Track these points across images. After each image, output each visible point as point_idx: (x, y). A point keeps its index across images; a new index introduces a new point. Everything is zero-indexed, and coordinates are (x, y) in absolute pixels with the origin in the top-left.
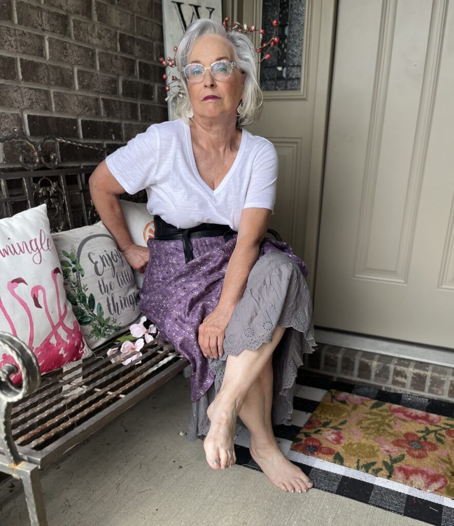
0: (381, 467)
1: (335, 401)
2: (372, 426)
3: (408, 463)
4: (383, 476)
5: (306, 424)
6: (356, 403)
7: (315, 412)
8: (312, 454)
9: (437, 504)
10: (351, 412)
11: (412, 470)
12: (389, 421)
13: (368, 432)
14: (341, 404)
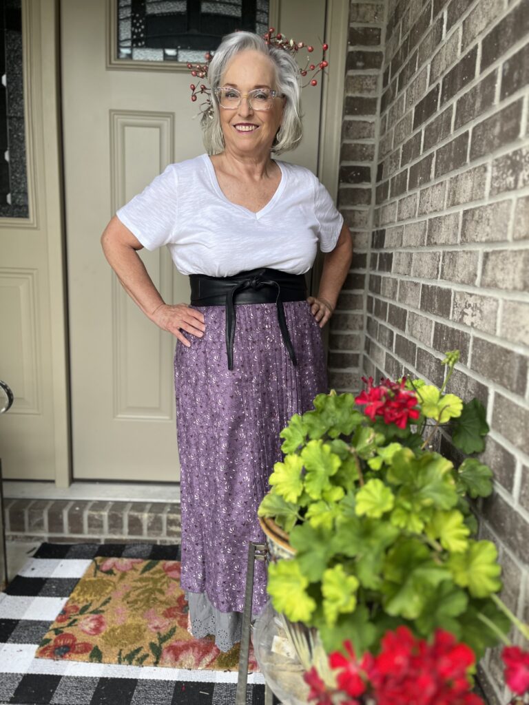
0: (147, 653)
1: (99, 574)
2: (142, 597)
3: (178, 637)
4: (149, 664)
5: (60, 615)
6: (124, 570)
7: (72, 595)
8: (62, 657)
9: (209, 683)
10: (118, 583)
11: (183, 646)
12: (161, 586)
13: (136, 606)
14: (106, 575)
